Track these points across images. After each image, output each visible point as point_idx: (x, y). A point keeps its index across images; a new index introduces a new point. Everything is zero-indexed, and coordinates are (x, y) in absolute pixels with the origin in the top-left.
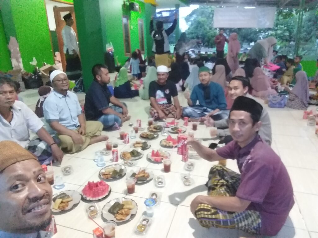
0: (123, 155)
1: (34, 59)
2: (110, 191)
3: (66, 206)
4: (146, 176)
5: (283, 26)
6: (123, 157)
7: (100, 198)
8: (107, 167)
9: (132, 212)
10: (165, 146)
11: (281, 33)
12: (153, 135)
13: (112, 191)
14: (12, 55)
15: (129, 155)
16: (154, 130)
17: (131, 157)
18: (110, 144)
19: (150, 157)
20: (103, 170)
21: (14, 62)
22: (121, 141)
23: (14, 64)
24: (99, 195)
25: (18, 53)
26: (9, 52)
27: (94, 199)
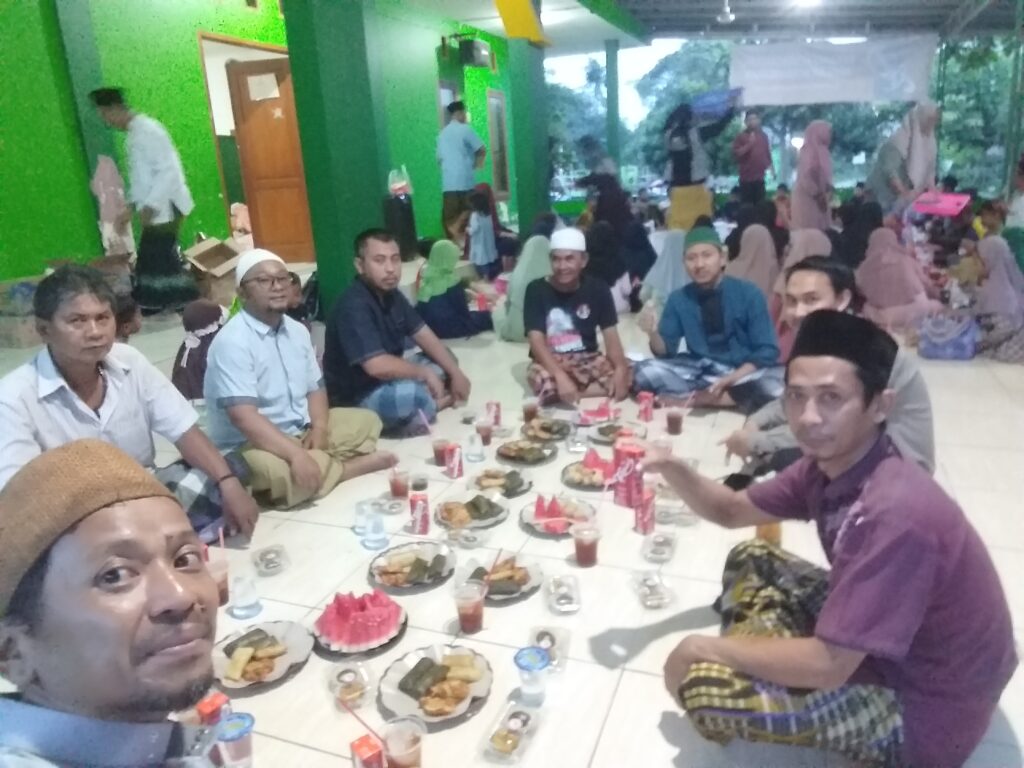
0: (445, 514)
2: (405, 625)
3: (266, 670)
4: (517, 577)
5: (962, 97)
6: (443, 518)
7: (374, 644)
8: (394, 548)
9: (476, 690)
10: (579, 486)
11: (957, 121)
12: (540, 450)
13: (410, 623)
15: (464, 513)
16: (544, 435)
17: (469, 519)
18: (401, 479)
19: (530, 517)
20: (381, 558)
22: (435, 471)
24: (368, 638)
27: (354, 649)
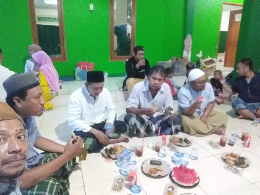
1: (201, 52)
2: (196, 185)
3: (154, 173)
7: (184, 184)
14: (185, 48)
18: (224, 140)
21: (185, 53)
23: (185, 55)
24: (183, 181)
25: (190, 47)
26: (184, 46)
27: (178, 182)
